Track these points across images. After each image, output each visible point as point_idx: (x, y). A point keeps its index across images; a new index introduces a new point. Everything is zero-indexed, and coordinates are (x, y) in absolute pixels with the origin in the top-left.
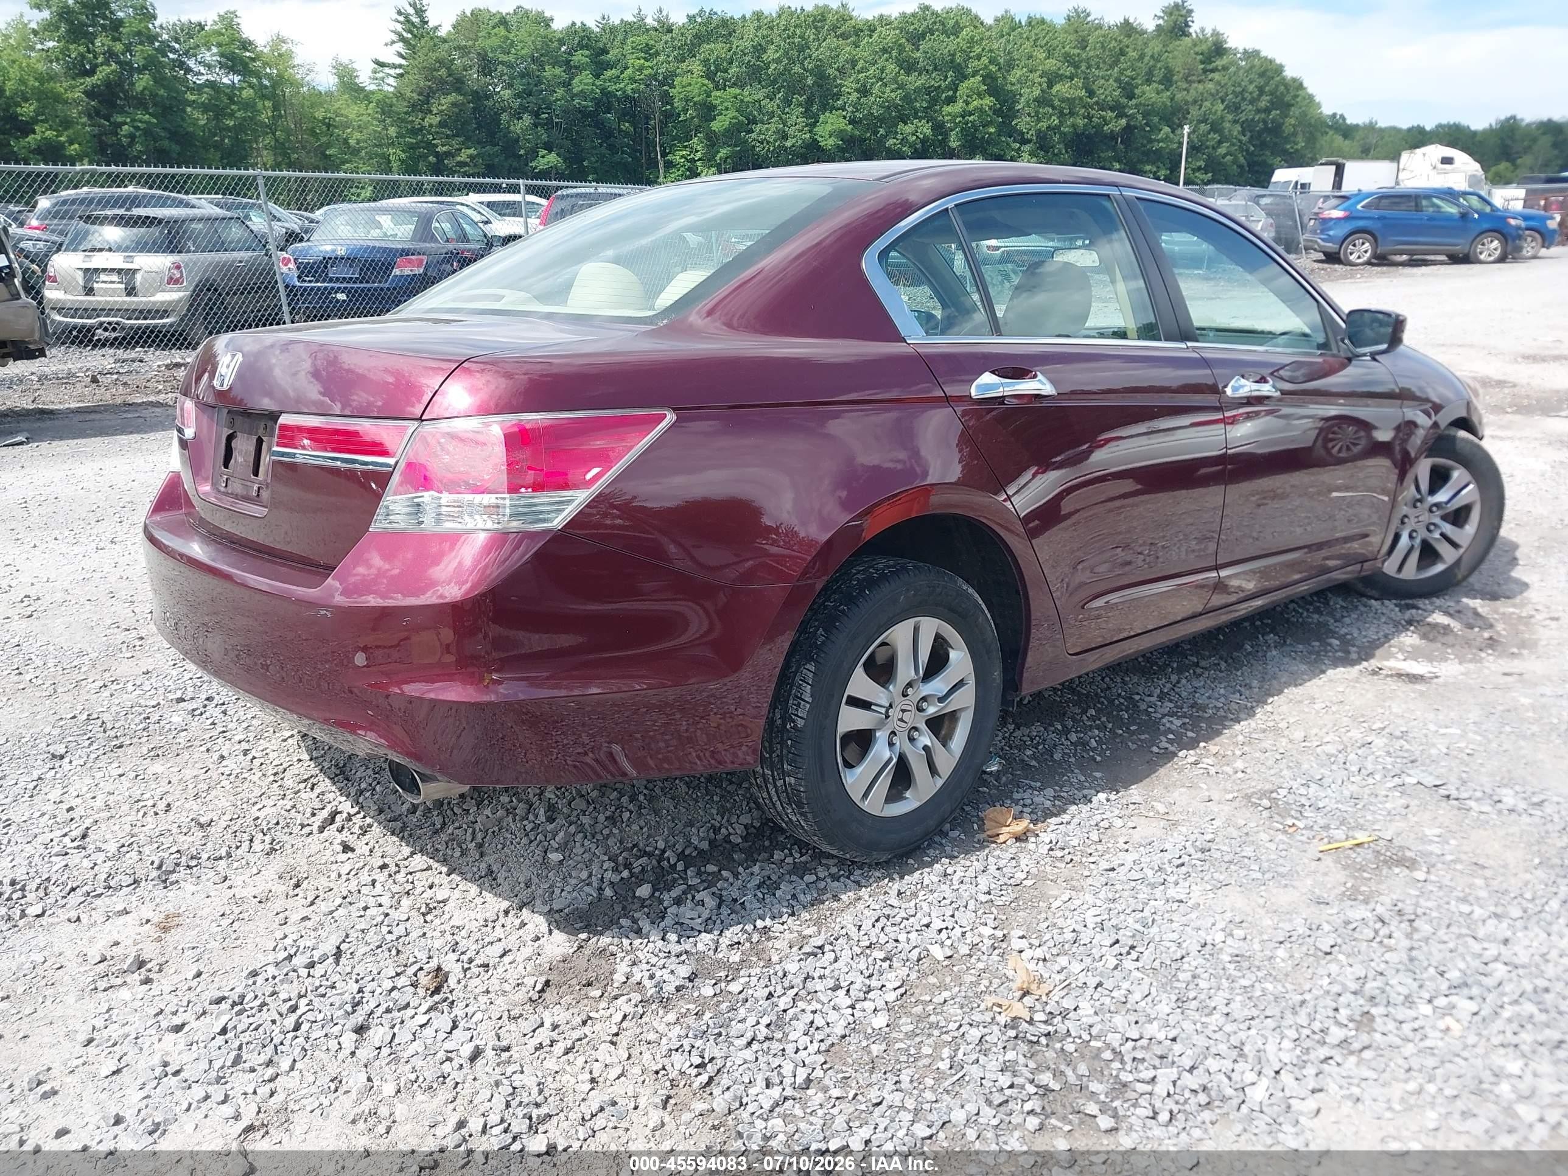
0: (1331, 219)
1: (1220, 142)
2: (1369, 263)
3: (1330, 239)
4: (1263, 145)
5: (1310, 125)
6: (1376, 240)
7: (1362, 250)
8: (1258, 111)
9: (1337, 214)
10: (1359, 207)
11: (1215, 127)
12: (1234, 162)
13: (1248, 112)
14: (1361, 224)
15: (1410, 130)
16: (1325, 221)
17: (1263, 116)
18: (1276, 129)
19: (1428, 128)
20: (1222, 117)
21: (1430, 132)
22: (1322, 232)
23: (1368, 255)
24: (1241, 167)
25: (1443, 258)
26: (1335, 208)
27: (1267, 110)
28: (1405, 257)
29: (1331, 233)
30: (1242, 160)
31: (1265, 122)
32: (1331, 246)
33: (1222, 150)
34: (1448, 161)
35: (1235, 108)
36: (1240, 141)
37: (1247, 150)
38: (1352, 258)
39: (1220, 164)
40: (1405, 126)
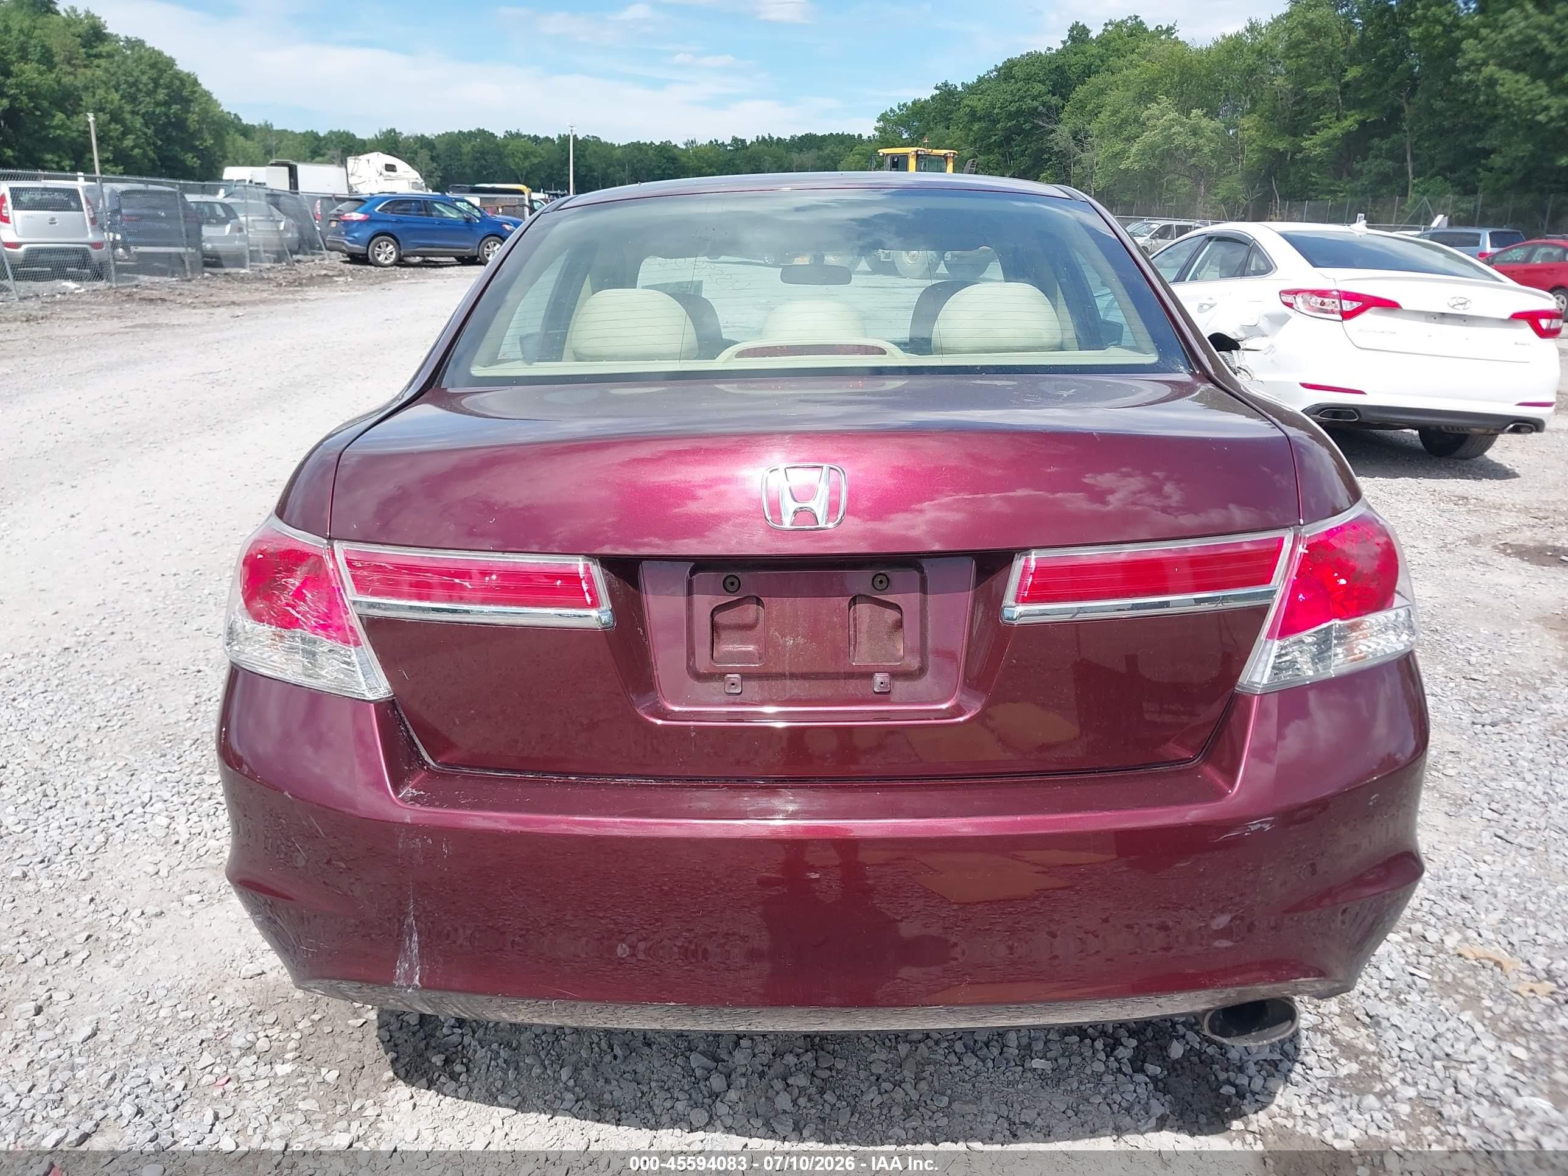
0: (353, 221)
1: (124, 134)
2: (395, 264)
3: (355, 241)
4: (169, 140)
5: (213, 122)
6: (398, 243)
7: (387, 252)
8: (158, 104)
9: (357, 216)
10: (376, 210)
11: (115, 118)
12: (145, 155)
13: (146, 105)
14: (379, 227)
15: (305, 135)
16: (348, 223)
17: (163, 109)
18: (180, 124)
19: (322, 134)
20: (121, 108)
21: (325, 138)
22: (347, 234)
23: (394, 256)
24: (151, 160)
25: (453, 259)
26: (355, 210)
27: (167, 104)
28: (418, 259)
29: (356, 235)
30: (151, 154)
31: (167, 116)
32: (358, 248)
33: (128, 142)
34: (390, 168)
35: (133, 99)
36: (145, 134)
37: (154, 144)
38: (380, 259)
39: (130, 156)
40: (299, 129)
